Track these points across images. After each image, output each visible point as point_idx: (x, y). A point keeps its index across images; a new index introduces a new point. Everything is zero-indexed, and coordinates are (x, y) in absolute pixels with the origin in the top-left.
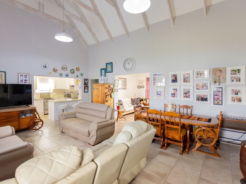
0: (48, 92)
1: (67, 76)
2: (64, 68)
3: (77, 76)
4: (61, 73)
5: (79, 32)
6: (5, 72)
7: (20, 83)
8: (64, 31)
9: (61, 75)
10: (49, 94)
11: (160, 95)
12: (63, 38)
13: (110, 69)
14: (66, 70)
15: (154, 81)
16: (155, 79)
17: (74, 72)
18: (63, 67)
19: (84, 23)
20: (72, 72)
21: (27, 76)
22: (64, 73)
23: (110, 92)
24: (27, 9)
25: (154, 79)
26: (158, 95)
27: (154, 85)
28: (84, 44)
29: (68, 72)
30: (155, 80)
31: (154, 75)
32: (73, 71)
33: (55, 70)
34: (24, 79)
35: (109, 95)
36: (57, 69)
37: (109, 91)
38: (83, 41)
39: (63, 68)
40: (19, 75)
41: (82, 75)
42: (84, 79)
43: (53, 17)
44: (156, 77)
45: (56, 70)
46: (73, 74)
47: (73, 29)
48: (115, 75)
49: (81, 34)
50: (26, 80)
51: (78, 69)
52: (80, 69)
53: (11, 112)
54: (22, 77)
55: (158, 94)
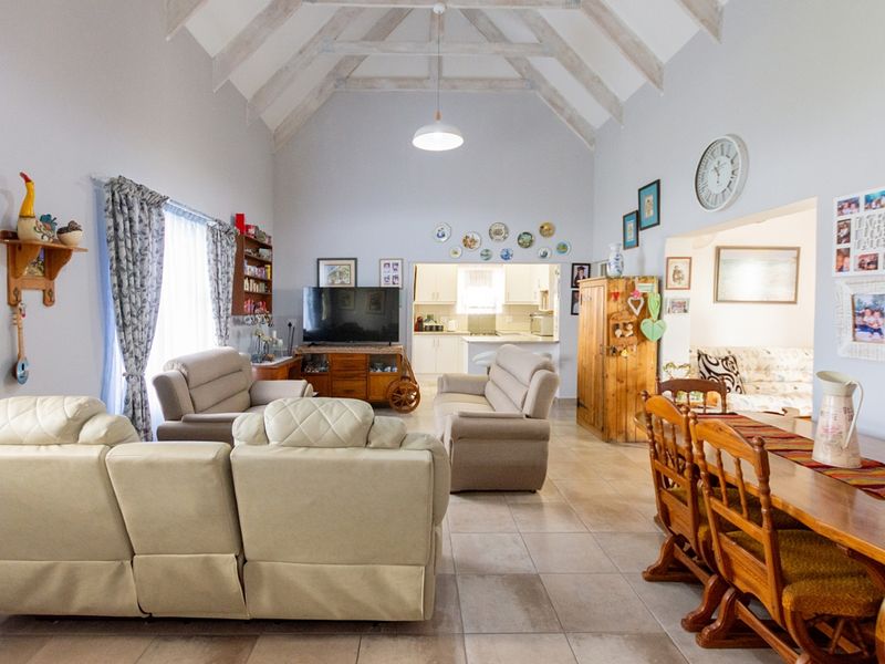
0: (490, 312)
1: (506, 257)
2: (498, 233)
3: (545, 255)
4: (487, 251)
5: (555, 91)
6: (355, 259)
7: (383, 286)
8: (438, 117)
9: (486, 256)
10: (493, 317)
11: (879, 331)
12: (437, 140)
13: (652, 212)
14: (505, 238)
15: (843, 246)
16: (845, 231)
17: (531, 241)
18: (494, 229)
19: (552, 56)
20: (526, 241)
21: (397, 264)
22: (497, 248)
23: (632, 313)
24: (400, 87)
25: (840, 229)
26: (866, 335)
27: (841, 269)
28: (576, 133)
29: (511, 243)
30: (848, 236)
31: (840, 209)
32: (527, 238)
33: (468, 243)
34: (392, 274)
35: (625, 325)
36: (477, 237)
37: (629, 309)
38: (570, 120)
39: (495, 233)
40: (383, 263)
41: (563, 248)
42: (573, 265)
43: (465, 79)
44: (853, 216)
45: (473, 241)
46: (529, 249)
47: (532, 91)
48: (669, 236)
49: (562, 98)
50: (396, 277)
51: (546, 231)
52: (557, 229)
53: (352, 355)
54: (387, 270)
55: (864, 328)
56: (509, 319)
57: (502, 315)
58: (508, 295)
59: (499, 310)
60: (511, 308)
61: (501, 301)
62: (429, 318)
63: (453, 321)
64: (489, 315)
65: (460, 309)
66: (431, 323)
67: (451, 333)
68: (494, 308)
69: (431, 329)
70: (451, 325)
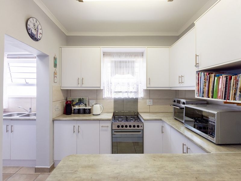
0: (132, 96)
56: (149, 102)
57: (143, 99)
58: (149, 80)
59: (141, 95)
60: (151, 93)
61: (143, 86)
62: (81, 101)
63: (98, 106)
64: (133, 99)
65: (106, 94)
66: (82, 107)
68: (136, 92)
69: (79, 112)
70: (96, 109)
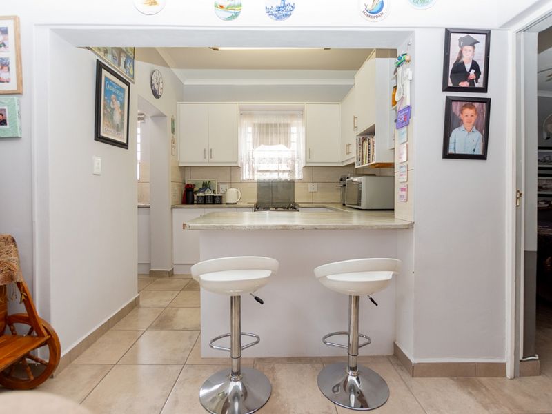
10: (290, 185)
57: (302, 182)
58: (309, 152)
59: (298, 175)
60: (310, 169)
62: (206, 186)
63: (234, 190)
64: (286, 181)
66: (209, 193)
67: (233, 206)
68: (292, 172)
69: (205, 201)
70: (232, 195)
